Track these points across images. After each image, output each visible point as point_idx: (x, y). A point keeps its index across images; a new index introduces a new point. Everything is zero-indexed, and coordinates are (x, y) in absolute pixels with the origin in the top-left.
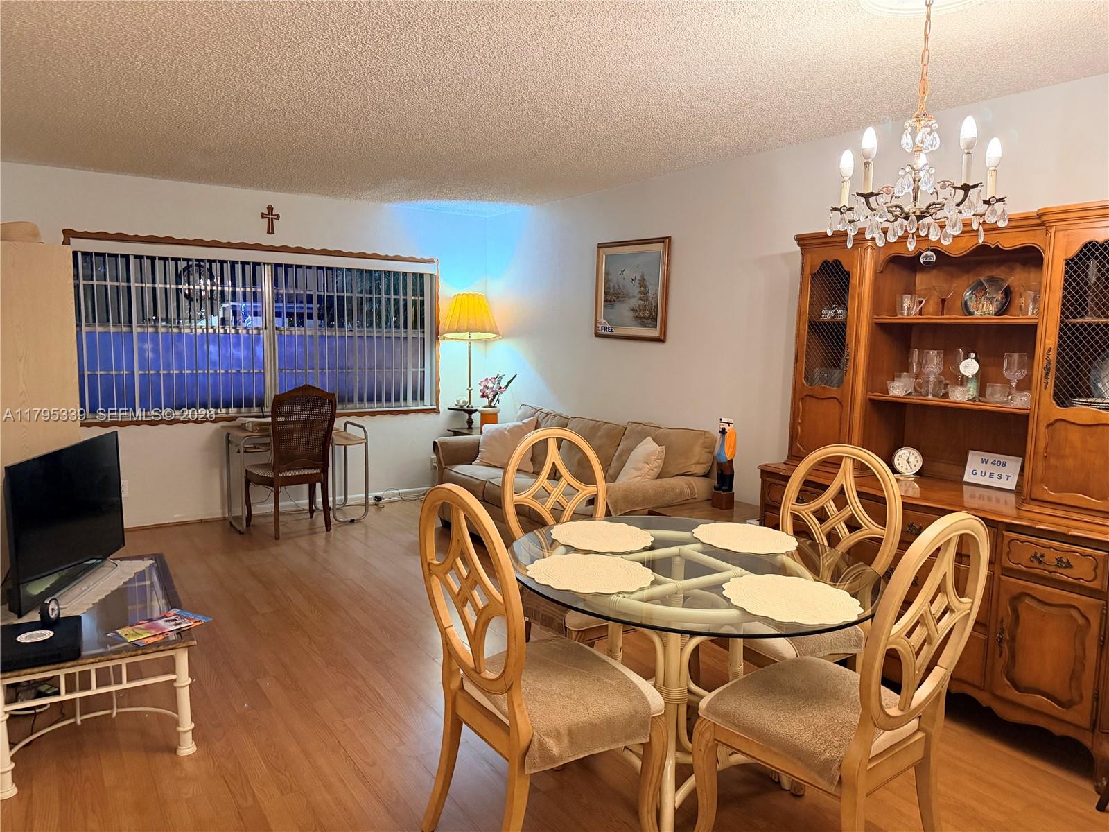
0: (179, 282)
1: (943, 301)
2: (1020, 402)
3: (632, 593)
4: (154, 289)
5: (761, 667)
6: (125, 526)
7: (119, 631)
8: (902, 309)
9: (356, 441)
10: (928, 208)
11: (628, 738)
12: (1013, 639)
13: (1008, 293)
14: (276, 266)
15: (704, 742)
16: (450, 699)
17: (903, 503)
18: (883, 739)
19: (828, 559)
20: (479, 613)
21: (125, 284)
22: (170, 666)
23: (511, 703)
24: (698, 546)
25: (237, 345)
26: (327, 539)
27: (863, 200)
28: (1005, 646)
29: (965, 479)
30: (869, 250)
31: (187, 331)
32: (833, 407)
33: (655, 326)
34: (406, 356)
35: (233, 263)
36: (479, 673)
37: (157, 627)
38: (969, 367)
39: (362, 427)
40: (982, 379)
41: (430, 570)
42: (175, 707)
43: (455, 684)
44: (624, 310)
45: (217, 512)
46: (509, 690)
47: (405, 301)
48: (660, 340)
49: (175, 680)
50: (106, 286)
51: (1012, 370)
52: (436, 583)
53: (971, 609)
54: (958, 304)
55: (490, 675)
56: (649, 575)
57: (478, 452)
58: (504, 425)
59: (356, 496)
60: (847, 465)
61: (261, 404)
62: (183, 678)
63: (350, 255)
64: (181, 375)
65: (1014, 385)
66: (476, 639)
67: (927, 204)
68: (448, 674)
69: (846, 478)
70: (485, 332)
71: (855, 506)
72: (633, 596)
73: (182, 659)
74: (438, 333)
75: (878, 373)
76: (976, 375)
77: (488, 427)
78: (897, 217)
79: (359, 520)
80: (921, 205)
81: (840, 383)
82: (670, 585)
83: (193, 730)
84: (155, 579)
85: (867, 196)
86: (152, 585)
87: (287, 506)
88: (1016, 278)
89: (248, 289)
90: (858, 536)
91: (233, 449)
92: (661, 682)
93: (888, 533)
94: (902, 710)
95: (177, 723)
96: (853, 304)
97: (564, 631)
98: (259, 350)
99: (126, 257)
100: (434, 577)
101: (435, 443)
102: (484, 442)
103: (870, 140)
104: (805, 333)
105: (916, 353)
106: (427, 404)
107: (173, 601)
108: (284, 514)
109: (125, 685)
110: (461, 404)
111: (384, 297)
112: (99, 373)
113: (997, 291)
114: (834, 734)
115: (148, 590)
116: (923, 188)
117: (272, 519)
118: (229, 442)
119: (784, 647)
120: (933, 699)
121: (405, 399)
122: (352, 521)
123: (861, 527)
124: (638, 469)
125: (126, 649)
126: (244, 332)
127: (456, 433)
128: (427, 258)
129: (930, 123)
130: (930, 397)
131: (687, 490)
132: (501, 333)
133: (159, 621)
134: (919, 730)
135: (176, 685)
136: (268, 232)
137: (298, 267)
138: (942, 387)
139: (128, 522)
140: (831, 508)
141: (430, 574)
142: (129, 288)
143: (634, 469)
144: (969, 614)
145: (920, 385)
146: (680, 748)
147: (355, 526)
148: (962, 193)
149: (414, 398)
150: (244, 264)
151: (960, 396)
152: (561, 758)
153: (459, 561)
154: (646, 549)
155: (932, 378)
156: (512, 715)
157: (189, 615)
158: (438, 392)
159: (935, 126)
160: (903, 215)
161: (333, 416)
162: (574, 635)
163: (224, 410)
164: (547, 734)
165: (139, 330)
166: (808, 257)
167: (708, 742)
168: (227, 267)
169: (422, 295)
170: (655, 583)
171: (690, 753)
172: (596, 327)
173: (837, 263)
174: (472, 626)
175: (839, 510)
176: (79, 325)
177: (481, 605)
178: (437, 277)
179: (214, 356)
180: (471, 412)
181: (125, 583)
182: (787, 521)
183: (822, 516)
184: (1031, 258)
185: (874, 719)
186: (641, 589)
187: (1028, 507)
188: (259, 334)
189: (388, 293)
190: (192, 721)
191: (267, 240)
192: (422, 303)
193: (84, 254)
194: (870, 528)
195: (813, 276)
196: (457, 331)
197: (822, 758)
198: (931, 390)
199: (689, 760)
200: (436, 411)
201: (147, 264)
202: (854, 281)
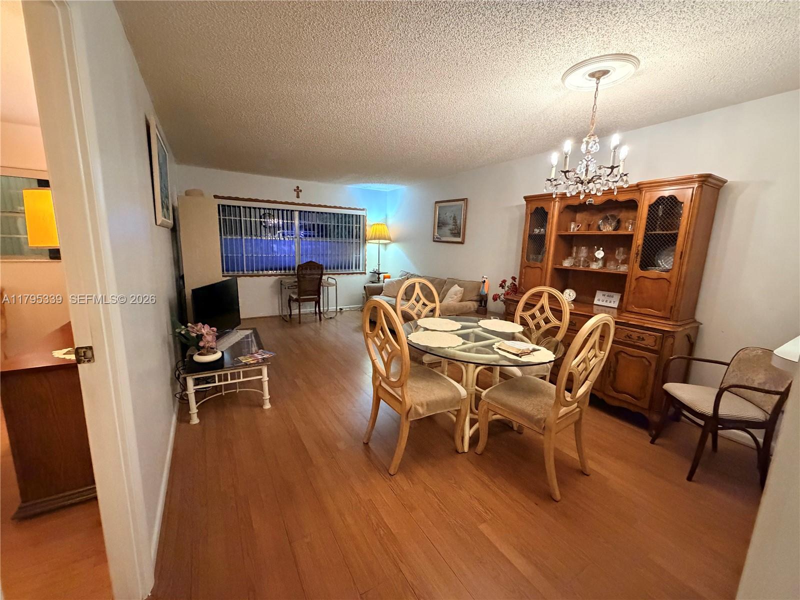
0: (261, 218)
1: (589, 225)
2: (623, 269)
3: (453, 347)
4: (251, 221)
5: (506, 380)
6: (241, 318)
7: (239, 358)
8: (570, 228)
9: (332, 285)
10: (592, 178)
11: (451, 407)
12: (615, 371)
13: (619, 222)
14: (300, 212)
15: (483, 410)
16: (375, 389)
17: (570, 312)
18: (563, 410)
19: (536, 335)
20: (389, 354)
21: (239, 218)
22: (260, 373)
23: (402, 392)
24: (481, 329)
25: (284, 245)
26: (320, 324)
27: (563, 174)
28: (611, 374)
29: (595, 303)
30: (557, 202)
31: (264, 238)
32: (538, 270)
33: (460, 237)
34: (352, 250)
35: (283, 210)
36: (388, 379)
37: (254, 357)
38: (600, 254)
39: (335, 279)
40: (605, 260)
41: (367, 336)
42: (262, 389)
43: (377, 383)
44: (446, 230)
45: (277, 313)
46: (402, 386)
47: (352, 227)
48: (462, 243)
49: (262, 378)
50: (231, 219)
51: (620, 255)
52: (370, 341)
53: (604, 356)
54: (596, 226)
55: (393, 380)
56: (461, 340)
57: (383, 290)
58: (394, 279)
59: (332, 308)
60: (546, 296)
61: (294, 269)
62: (265, 378)
63: (330, 207)
64: (262, 256)
65: (620, 261)
66: (387, 365)
67: (592, 176)
68: (375, 379)
69: (545, 301)
70: (386, 239)
71: (549, 313)
72: (455, 348)
73: (265, 370)
74: (366, 240)
75: (558, 258)
76: (602, 258)
77: (386, 280)
78: (577, 183)
79: (333, 318)
80: (589, 177)
81: (542, 261)
82: (470, 344)
83: (269, 399)
84: (253, 338)
85: (565, 172)
86: (252, 341)
87: (304, 311)
88: (623, 215)
89: (289, 221)
90: (549, 326)
91: (283, 287)
92: (464, 385)
93: (563, 325)
94: (572, 399)
95: (263, 396)
96: (549, 227)
97: (423, 363)
98: (293, 246)
99: (239, 207)
100: (369, 338)
101: (365, 287)
102: (385, 286)
103: (568, 145)
104: (527, 239)
105: (575, 249)
106: (361, 270)
107: (260, 346)
108: (302, 314)
109: (242, 380)
110: (375, 270)
111: (344, 225)
112: (229, 255)
113: (614, 220)
114: (542, 408)
115: (250, 342)
116: (590, 169)
117: (298, 316)
118: (281, 284)
119: (516, 371)
120: (585, 394)
121: (352, 268)
122: (331, 318)
123: (551, 322)
124: (452, 298)
125: (242, 365)
126: (287, 239)
127: (373, 282)
128: (362, 208)
129: (595, 139)
130: (581, 267)
131: (472, 307)
132: (392, 240)
133: (255, 354)
134: (577, 407)
135: (262, 380)
136: (297, 197)
137: (309, 212)
138: (586, 262)
139: (242, 317)
140: (538, 314)
141: (367, 338)
142: (241, 220)
143: (450, 298)
144: (603, 359)
145: (576, 262)
146: (472, 412)
147: (332, 320)
148: (610, 170)
149: (356, 268)
150: (287, 211)
151: (595, 266)
152: (423, 414)
153: (380, 332)
154: (458, 330)
155: (582, 259)
156: (403, 397)
157: (267, 352)
158: (366, 265)
159: (597, 140)
160: (580, 182)
161: (322, 275)
162: (427, 364)
163: (279, 271)
164: (418, 404)
165: (245, 238)
166: (529, 206)
167: (485, 410)
168: (280, 212)
169: (360, 224)
170: (464, 344)
171: (477, 414)
172: (434, 238)
173: (542, 208)
174: (386, 360)
175: (541, 314)
176: (221, 235)
177: (390, 351)
178: (366, 217)
179: (275, 249)
180: (379, 274)
181: (241, 339)
182: (517, 318)
183: (533, 317)
184: (632, 205)
185: (560, 402)
186: (458, 346)
187: (624, 314)
188: (293, 240)
189: (345, 223)
190: (269, 395)
191: (297, 201)
192: (360, 227)
193: (222, 205)
194: (555, 322)
195: (531, 214)
196: (375, 239)
197: (536, 418)
198: (582, 264)
199: (476, 417)
200: (365, 273)
201: (248, 210)
202: (550, 216)
